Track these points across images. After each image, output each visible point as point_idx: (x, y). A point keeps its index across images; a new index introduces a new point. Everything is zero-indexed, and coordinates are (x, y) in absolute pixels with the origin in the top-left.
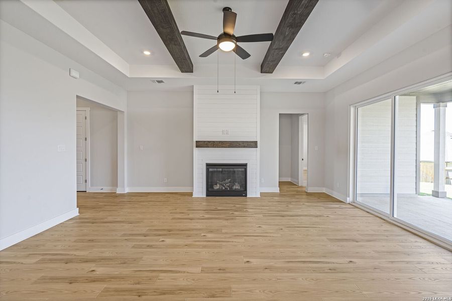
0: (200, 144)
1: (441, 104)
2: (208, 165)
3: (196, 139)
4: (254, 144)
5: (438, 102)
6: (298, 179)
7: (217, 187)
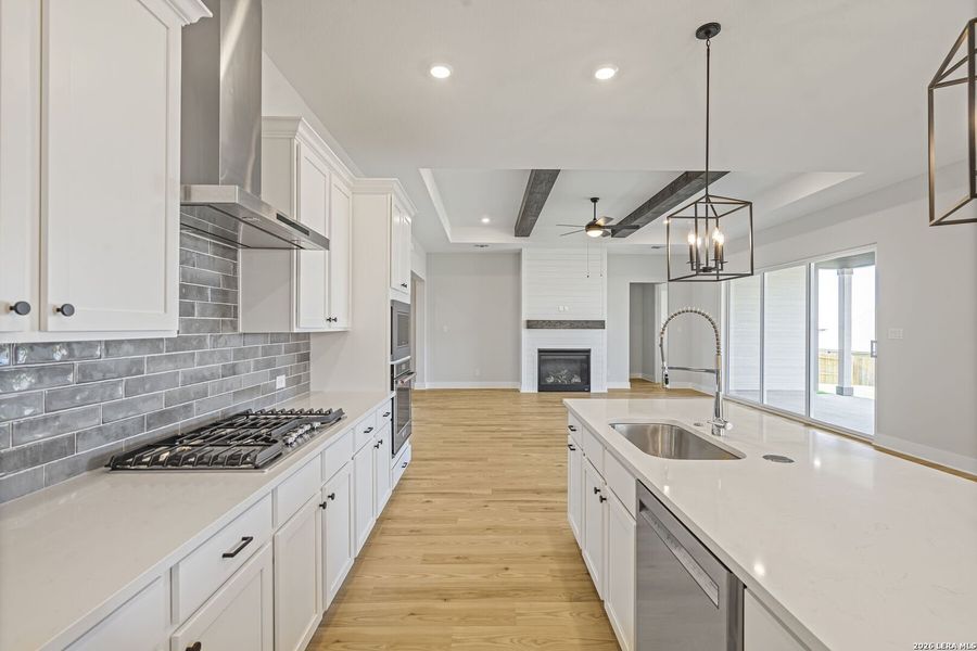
0: (531, 325)
1: (846, 270)
2: (540, 351)
3: (525, 317)
4: (600, 325)
5: (842, 268)
6: (653, 374)
7: (551, 380)
